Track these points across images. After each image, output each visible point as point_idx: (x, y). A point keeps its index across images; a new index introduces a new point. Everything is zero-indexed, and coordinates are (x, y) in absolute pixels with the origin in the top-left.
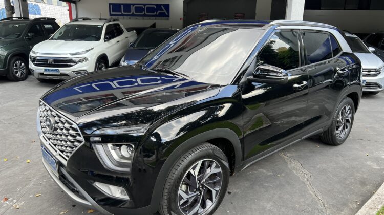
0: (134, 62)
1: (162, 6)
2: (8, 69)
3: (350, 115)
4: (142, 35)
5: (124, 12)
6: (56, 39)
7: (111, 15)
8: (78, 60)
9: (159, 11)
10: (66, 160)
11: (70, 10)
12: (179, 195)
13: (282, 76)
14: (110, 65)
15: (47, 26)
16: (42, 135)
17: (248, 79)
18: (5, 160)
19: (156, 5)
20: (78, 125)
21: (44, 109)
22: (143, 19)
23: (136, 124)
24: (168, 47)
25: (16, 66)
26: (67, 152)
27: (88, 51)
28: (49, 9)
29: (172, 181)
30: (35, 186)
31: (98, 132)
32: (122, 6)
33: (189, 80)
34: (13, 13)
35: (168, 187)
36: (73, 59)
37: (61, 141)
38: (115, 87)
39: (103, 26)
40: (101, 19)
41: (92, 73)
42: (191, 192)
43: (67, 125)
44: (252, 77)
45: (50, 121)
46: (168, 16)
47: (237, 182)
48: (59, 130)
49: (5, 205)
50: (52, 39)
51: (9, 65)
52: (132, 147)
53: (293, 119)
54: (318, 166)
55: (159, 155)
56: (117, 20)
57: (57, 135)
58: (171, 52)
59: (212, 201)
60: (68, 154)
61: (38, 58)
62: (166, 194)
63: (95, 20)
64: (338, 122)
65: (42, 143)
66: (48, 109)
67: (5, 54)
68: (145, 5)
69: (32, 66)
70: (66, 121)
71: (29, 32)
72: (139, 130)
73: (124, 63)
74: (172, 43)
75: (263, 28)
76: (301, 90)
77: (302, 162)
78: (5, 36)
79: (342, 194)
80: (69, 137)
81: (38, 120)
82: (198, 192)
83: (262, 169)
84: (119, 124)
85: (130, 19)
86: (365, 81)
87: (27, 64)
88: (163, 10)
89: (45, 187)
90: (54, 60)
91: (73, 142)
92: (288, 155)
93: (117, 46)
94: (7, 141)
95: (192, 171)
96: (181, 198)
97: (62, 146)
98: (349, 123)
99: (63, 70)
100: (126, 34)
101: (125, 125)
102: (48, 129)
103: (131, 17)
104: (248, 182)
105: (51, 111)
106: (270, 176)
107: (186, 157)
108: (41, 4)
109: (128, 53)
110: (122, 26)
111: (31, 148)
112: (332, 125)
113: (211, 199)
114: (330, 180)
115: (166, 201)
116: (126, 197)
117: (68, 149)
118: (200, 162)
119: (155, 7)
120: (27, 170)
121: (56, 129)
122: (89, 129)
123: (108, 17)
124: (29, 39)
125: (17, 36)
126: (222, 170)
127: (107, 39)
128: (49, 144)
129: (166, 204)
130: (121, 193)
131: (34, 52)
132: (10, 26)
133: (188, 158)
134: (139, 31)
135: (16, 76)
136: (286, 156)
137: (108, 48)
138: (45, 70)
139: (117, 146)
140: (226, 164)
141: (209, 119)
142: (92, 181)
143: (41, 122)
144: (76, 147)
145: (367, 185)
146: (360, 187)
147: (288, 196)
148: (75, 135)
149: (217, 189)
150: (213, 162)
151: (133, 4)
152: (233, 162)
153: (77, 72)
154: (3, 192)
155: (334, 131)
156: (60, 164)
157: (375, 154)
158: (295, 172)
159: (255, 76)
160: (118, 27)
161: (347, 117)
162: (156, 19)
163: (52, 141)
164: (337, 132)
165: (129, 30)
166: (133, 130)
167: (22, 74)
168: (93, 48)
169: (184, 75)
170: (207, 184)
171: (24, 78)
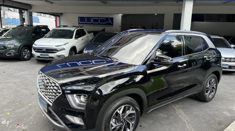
0: (91, 51)
1: (109, 19)
2: (20, 54)
3: (215, 84)
4: (97, 36)
5: (87, 22)
6: (48, 38)
7: (79, 23)
8: (59, 49)
9: (107, 22)
10: (52, 103)
11: (56, 21)
12: (111, 124)
13: (169, 61)
14: (77, 52)
15: (43, 30)
16: (39, 90)
17: (151, 62)
18: (18, 104)
19: (106, 18)
20: (59, 84)
21: (41, 76)
22: (98, 26)
23: (89, 84)
24: (111, 43)
25: (25, 52)
26: (52, 99)
27: (65, 44)
28: (44, 20)
29: (107, 116)
30: (33, 118)
31: (69, 88)
32: (86, 18)
33: (119, 62)
34: (24, 22)
35: (105, 119)
36: (57, 49)
37: (50, 93)
38: (79, 65)
39: (74, 31)
40: (73, 26)
41: (67, 57)
42: (118, 123)
43: (53, 84)
44: (153, 61)
45: (44, 82)
46: (112, 24)
47: (146, 120)
48: (49, 87)
49: (17, 128)
50: (45, 37)
51: (21, 52)
52: (86, 96)
53: (181, 84)
54: (194, 114)
55: (101, 102)
56: (82, 27)
57: (47, 89)
58: (112, 46)
59: (130, 129)
60: (53, 100)
61: (37, 48)
62: (104, 123)
63: (70, 27)
64: (207, 88)
65: (39, 94)
66: (43, 76)
67: (19, 45)
68: (99, 18)
69: (33, 52)
70: (53, 82)
71: (33, 33)
72: (90, 88)
73: (85, 52)
74: (113, 40)
75: (161, 34)
76: (183, 69)
77: (185, 111)
78: (19, 35)
79: (206, 129)
80: (54, 91)
81: (38, 81)
82: (122, 124)
83: (161, 113)
84: (81, 84)
85: (90, 26)
86: (228, 65)
87: (31, 51)
88: (109, 21)
89: (39, 119)
90: (46, 49)
91: (56, 93)
92: (177, 106)
93: (82, 42)
94: (19, 94)
95: (118, 111)
96: (112, 126)
97: (50, 96)
98: (214, 89)
99: (51, 55)
100: (87, 35)
101: (84, 85)
102: (43, 87)
103: (91, 25)
104: (152, 121)
105: (45, 77)
106: (165, 118)
107: (115, 103)
108: (40, 16)
109: (88, 46)
110: (85, 30)
111: (32, 98)
112: (203, 89)
113: (129, 128)
114: (200, 121)
115: (103, 127)
116: (82, 124)
117: (53, 97)
118: (123, 107)
119: (105, 19)
120: (29, 109)
121: (47, 86)
122: (64, 87)
123: (77, 25)
124: (33, 37)
125: (26, 35)
126: (136, 112)
127: (76, 38)
128: (43, 95)
129: (103, 129)
130: (80, 121)
131: (35, 45)
132: (23, 30)
133: (116, 104)
134: (95, 33)
135: (24, 58)
136: (176, 107)
137: (77, 43)
138: (41, 54)
139: (79, 96)
140: (138, 109)
141: (130, 83)
142: (65, 114)
143: (39, 83)
144: (57, 96)
145: (222, 125)
146: (217, 125)
147: (174, 129)
148: (57, 89)
149: (133, 123)
150: (130, 107)
151: (92, 18)
152: (142, 108)
153: (59, 56)
154: (17, 121)
155: (205, 93)
156: (48, 105)
157: (229, 107)
158: (180, 116)
159: (155, 60)
160: (83, 31)
161: (213, 85)
162: (105, 26)
163: (45, 93)
164: (206, 94)
165: (89, 32)
166: (87, 88)
167: (27, 57)
168: (68, 43)
169: (116, 59)
170: (127, 119)
171: (28, 59)
